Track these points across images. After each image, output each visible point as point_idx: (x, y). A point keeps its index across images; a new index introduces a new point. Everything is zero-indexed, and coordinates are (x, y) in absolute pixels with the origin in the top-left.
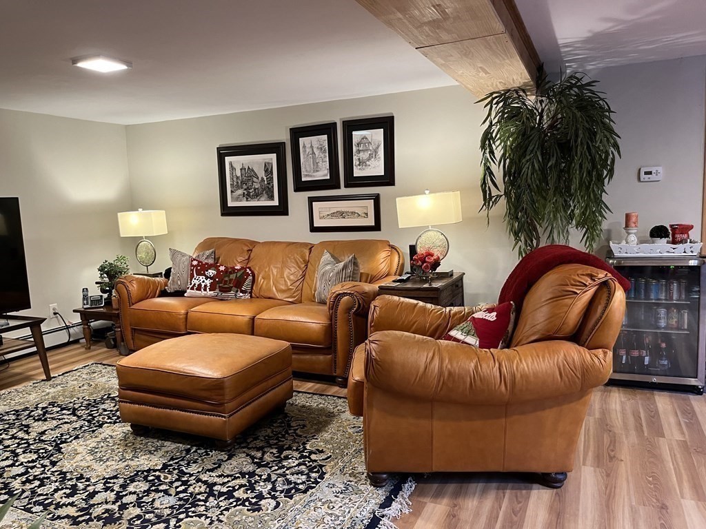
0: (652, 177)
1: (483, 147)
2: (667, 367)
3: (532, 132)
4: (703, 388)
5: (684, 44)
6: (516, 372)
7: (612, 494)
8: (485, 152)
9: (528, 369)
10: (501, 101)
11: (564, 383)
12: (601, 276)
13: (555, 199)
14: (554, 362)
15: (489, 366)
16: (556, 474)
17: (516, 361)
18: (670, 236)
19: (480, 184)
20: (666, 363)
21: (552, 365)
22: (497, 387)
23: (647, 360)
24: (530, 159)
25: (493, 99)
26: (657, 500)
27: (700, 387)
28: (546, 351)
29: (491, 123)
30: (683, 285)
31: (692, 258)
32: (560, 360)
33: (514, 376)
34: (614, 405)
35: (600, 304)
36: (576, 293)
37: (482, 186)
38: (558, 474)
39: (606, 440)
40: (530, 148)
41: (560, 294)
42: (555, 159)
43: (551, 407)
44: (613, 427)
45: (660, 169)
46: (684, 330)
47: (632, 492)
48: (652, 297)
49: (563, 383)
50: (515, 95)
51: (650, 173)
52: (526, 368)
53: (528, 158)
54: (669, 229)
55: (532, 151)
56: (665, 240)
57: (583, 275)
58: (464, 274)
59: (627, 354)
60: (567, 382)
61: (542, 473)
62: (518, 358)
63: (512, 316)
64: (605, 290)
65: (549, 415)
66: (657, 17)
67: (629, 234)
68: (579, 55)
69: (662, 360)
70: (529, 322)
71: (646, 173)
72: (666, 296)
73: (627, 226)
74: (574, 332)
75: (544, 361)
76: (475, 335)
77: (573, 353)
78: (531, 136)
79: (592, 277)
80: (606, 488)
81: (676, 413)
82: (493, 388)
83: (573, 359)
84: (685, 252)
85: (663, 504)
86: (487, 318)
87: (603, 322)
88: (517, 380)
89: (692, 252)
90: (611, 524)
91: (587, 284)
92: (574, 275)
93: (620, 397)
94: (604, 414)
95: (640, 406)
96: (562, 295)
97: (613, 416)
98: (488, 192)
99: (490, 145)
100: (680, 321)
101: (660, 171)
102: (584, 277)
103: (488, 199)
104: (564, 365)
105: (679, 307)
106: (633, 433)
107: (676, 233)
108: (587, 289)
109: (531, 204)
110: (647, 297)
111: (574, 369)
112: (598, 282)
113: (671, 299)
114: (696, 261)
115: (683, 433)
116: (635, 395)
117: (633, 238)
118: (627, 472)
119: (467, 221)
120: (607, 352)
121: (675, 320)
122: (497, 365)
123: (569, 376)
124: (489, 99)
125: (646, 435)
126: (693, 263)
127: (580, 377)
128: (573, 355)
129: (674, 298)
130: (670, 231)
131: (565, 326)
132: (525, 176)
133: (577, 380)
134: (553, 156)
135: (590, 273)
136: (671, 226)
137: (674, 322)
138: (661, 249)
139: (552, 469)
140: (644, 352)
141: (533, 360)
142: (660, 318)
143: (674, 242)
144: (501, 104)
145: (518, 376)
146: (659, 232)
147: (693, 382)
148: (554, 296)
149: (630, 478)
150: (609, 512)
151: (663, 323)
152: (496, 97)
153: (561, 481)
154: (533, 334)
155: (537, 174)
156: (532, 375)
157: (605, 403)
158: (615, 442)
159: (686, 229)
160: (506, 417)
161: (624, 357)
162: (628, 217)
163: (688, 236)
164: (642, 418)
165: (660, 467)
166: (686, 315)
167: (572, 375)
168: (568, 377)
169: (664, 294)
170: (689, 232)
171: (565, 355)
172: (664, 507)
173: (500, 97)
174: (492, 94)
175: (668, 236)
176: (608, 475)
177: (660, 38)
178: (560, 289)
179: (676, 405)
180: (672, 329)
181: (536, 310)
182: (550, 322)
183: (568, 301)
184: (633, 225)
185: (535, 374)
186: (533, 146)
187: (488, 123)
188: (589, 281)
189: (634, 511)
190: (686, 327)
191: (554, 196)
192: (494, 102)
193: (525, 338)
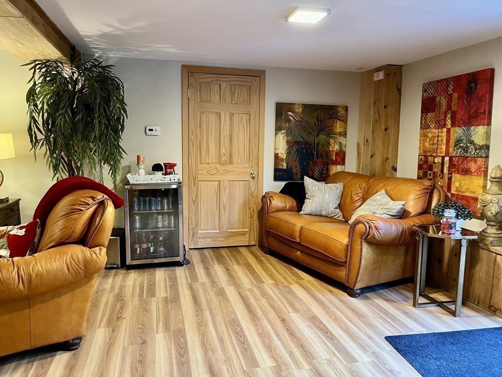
0: (154, 133)
1: (28, 100)
2: (163, 252)
3: (64, 94)
4: (183, 262)
5: (165, 52)
6: (31, 272)
7: (113, 343)
8: (30, 104)
9: (42, 269)
10: (44, 68)
11: (72, 275)
12: (99, 197)
13: (83, 143)
14: (63, 262)
15: (8, 271)
16: (73, 340)
17: (32, 264)
18: (164, 170)
19: (27, 129)
20: (162, 249)
21: (61, 263)
22: (16, 286)
23: (152, 249)
24: (62, 113)
25: (36, 65)
26: (142, 339)
27: (181, 261)
28: (58, 254)
29: (35, 83)
30: (170, 200)
31: (174, 183)
32: (68, 259)
33: (30, 276)
34: (129, 282)
35: (98, 216)
36: (81, 210)
37: (28, 130)
38: (75, 339)
39: (118, 308)
40: (62, 105)
41: (70, 212)
42: (81, 115)
43: (66, 293)
44: (125, 297)
45: (158, 128)
46: (172, 228)
47: (126, 338)
48: (153, 209)
49: (70, 275)
50: (55, 65)
51: (152, 130)
52: (40, 269)
53: (60, 112)
54: (163, 166)
55: (63, 108)
56: (160, 173)
57: (87, 197)
58: (20, 199)
59: (140, 247)
60: (74, 274)
61: (64, 342)
62: (34, 262)
63: (38, 231)
64: (102, 206)
65: (64, 300)
66: (141, 31)
67: (140, 169)
68: (98, 45)
69: (160, 248)
70: (48, 234)
71: (150, 130)
72: (161, 208)
73: (138, 163)
74: (81, 237)
75: (55, 261)
76: (8, 248)
77: (78, 252)
78: (62, 97)
79: (93, 198)
80: (110, 340)
81: (166, 280)
82: (13, 288)
83: (78, 256)
84: (170, 180)
85: (144, 341)
86: (18, 234)
87: (100, 228)
88: (33, 279)
89: (174, 180)
90: (108, 364)
91: (90, 203)
92: (81, 198)
93: (134, 276)
94: (121, 290)
95: (145, 279)
96: (73, 211)
97: (127, 290)
98: (34, 136)
99: (34, 100)
100: (169, 223)
101: (158, 130)
102: (88, 198)
103: (34, 142)
104: (71, 262)
105: (169, 214)
106: (137, 298)
107: (168, 168)
108: (89, 207)
109: (65, 147)
110: (150, 209)
111: (78, 264)
112: (97, 201)
113: (164, 209)
114: (176, 186)
115: (167, 292)
116: (144, 273)
117: (142, 171)
118: (126, 325)
119: (19, 158)
120: (102, 249)
121: (167, 222)
122: (16, 269)
123: (75, 269)
124: (33, 65)
125: (144, 297)
126: (174, 186)
127: (83, 268)
128: (78, 253)
129: (165, 209)
130: (163, 167)
131: (74, 234)
132: (58, 126)
133: (81, 271)
134: (80, 113)
135: (92, 195)
136: (164, 164)
137: (166, 223)
138: (158, 178)
139: (70, 337)
140: (150, 244)
141: (46, 261)
142: (158, 222)
143: (166, 174)
144: (44, 70)
145: (34, 275)
146: (157, 168)
147: (177, 259)
148: (67, 213)
149: (127, 330)
150: (107, 356)
151: (160, 225)
152: (39, 64)
153: (78, 344)
154: (50, 243)
155: (69, 125)
156: (45, 273)
157: (124, 282)
158: (123, 308)
159: (172, 166)
160: (29, 307)
161: (138, 250)
162: (138, 157)
163: (174, 171)
164: (145, 288)
165: (148, 317)
166: (173, 218)
167: (77, 268)
168: (73, 270)
169: (160, 206)
170: (175, 168)
171: (72, 254)
172: (144, 342)
173: (42, 64)
174: (35, 61)
175: (162, 170)
176: (113, 331)
177: (149, 45)
178: (70, 208)
179: (167, 275)
180: (166, 228)
181: (53, 224)
182: (63, 232)
183: (75, 216)
184: (142, 163)
185: (48, 273)
186: (64, 104)
187: (32, 83)
188: (91, 201)
189: (125, 350)
190: (173, 226)
191: (82, 141)
192: (38, 67)
193: (45, 246)
